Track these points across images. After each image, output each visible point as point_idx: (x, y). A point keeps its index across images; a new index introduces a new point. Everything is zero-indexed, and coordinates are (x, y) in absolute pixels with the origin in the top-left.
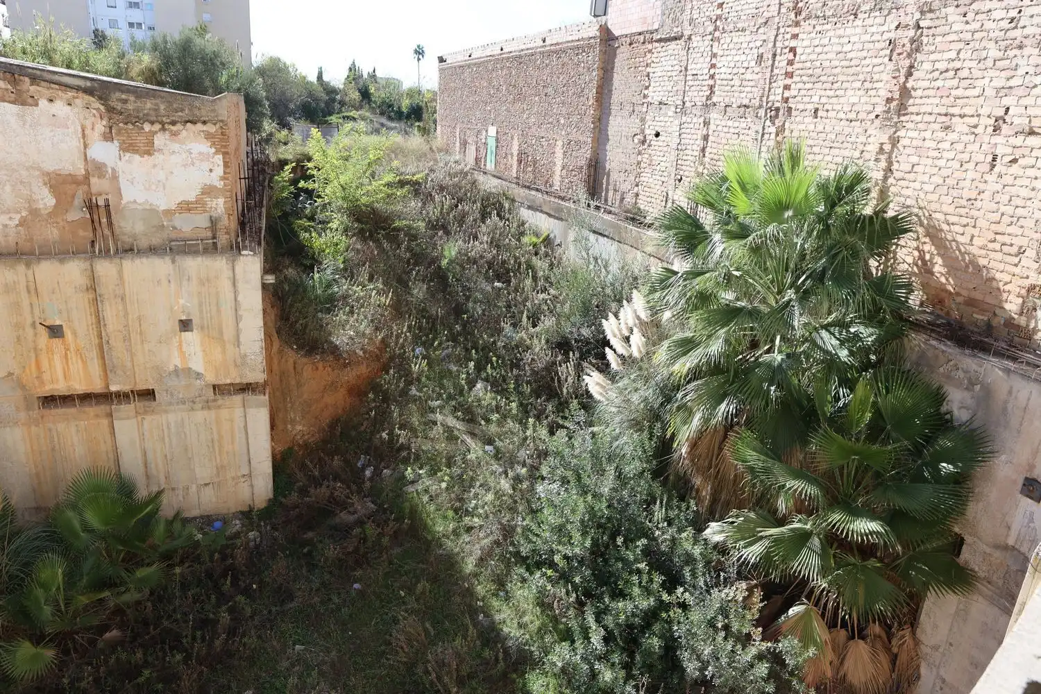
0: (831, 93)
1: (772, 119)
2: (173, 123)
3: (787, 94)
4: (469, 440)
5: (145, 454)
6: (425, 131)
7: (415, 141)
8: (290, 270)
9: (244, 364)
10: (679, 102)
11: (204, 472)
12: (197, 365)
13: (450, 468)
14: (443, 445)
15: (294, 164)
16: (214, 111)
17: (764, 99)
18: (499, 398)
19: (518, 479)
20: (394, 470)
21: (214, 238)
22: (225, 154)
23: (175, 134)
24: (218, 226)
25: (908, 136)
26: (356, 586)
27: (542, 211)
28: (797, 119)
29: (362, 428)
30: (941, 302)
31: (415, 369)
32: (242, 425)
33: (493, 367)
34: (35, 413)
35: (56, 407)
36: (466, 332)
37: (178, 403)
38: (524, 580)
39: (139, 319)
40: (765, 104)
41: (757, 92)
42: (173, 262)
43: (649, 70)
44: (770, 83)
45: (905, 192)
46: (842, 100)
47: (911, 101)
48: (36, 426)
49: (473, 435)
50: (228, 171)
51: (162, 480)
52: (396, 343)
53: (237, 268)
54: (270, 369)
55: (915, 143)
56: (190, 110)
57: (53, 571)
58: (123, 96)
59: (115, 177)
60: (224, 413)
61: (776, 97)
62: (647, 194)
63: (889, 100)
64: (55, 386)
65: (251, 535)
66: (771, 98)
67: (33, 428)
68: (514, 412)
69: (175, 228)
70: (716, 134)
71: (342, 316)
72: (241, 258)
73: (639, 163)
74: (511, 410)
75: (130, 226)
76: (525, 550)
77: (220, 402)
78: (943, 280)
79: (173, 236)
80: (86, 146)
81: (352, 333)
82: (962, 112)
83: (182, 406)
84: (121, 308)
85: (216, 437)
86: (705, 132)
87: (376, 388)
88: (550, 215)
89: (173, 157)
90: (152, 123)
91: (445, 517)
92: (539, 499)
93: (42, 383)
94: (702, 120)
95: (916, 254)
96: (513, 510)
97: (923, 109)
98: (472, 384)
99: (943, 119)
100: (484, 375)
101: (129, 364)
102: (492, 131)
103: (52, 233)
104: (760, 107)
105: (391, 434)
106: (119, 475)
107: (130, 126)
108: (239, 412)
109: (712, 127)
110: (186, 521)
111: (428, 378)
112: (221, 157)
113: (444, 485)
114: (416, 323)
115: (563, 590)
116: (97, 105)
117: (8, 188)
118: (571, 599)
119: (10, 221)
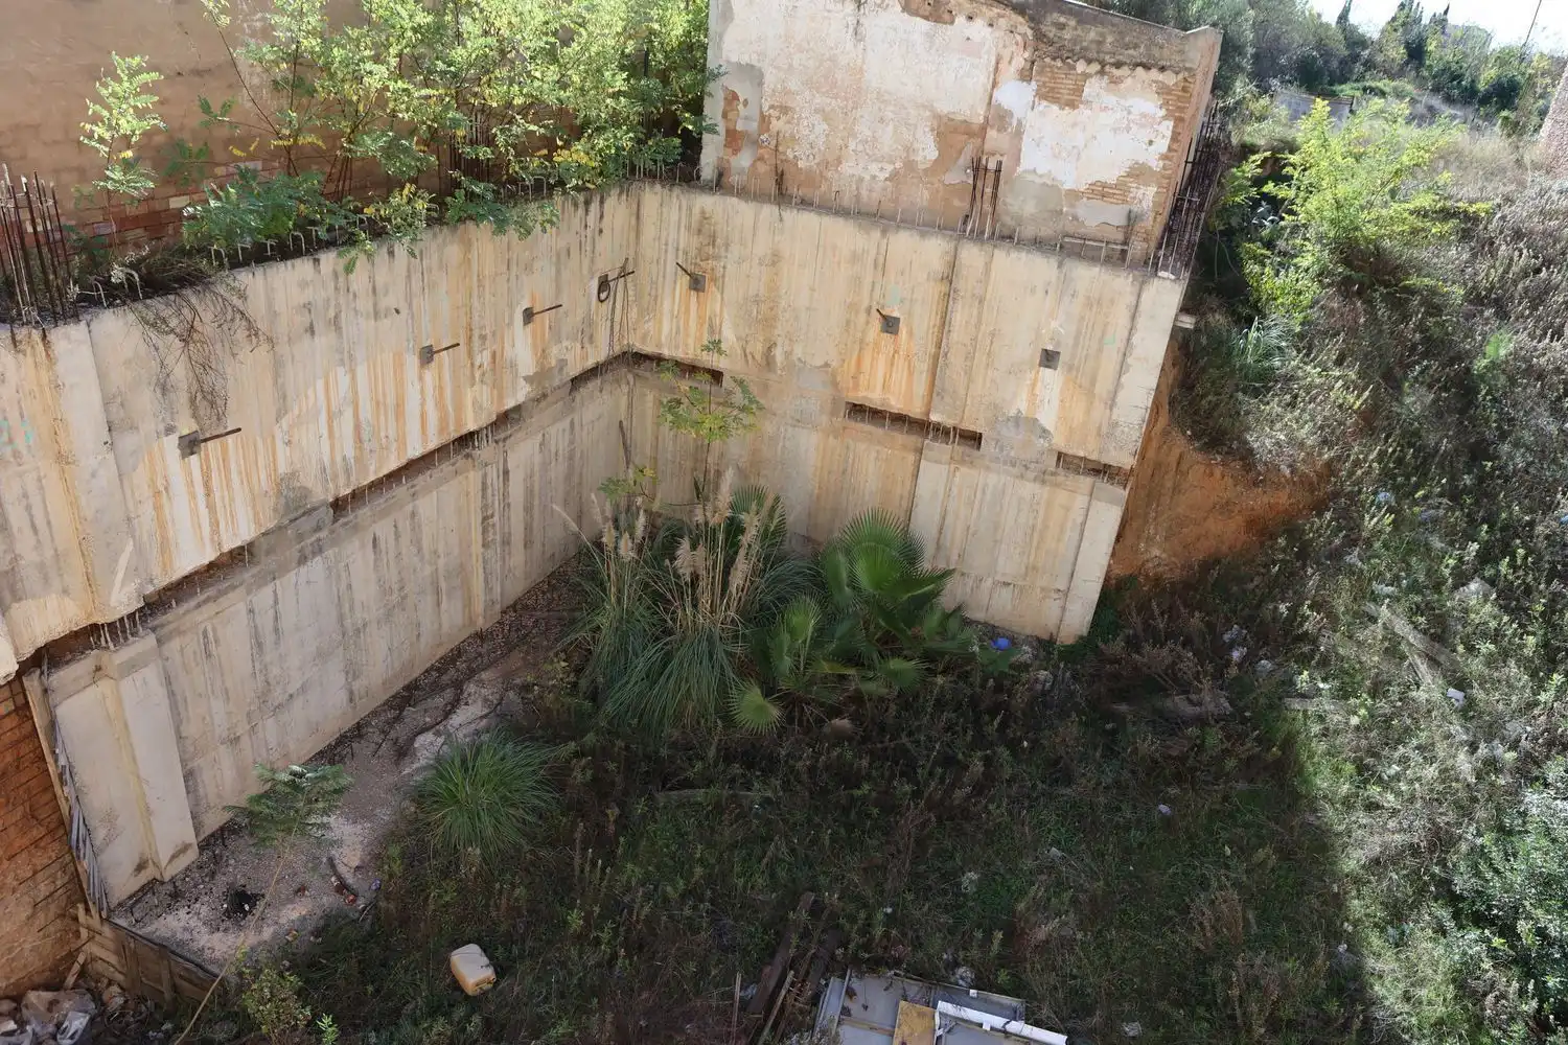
2: (1118, 65)
4: (1423, 668)
5: (944, 518)
6: (1515, 129)
7: (1492, 142)
8: (1217, 317)
9: (1110, 435)
11: (1008, 564)
12: (1048, 418)
13: (1373, 698)
14: (1376, 658)
15: (1268, 154)
16: (1181, 52)
18: (1506, 619)
19: (1492, 764)
20: (1280, 665)
21: (1125, 243)
22: (1179, 121)
23: (1115, 81)
24: (1137, 228)
26: (1164, 808)
29: (1251, 586)
31: (1369, 523)
32: (1080, 520)
33: (1513, 566)
34: (839, 421)
35: (863, 420)
36: (1483, 491)
37: (1005, 463)
38: (1441, 931)
39: (993, 335)
42: (1060, 266)
48: (836, 438)
49: (1433, 662)
50: (1175, 146)
51: (955, 557)
52: (1351, 473)
53: (1144, 296)
54: (1142, 455)
56: (1148, 48)
57: (805, 619)
58: (1062, 20)
59: (1019, 134)
60: (1062, 496)
64: (870, 395)
65: (1043, 674)
67: (831, 438)
68: (1528, 652)
69: (1075, 218)
71: (1275, 407)
72: (1156, 280)
74: (1522, 647)
75: (1019, 205)
76: (1462, 883)
77: (1060, 479)
79: (1071, 229)
80: (995, 84)
81: (1282, 437)
83: (1008, 468)
84: (975, 312)
85: (1039, 526)
87: (1293, 532)
89: (1103, 114)
90: (1089, 61)
91: (1337, 770)
92: (1524, 814)
93: (856, 386)
96: (1465, 811)
98: (1461, 579)
100: (1489, 572)
101: (962, 392)
103: (922, 196)
105: (1294, 610)
106: (906, 531)
107: (1059, 63)
108: (1081, 501)
110: (967, 622)
111: (1386, 546)
112: (1170, 124)
113: (1355, 721)
114: (1394, 451)
115: (1515, 985)
116: (1024, 28)
117: (890, 128)
118: (1525, 1008)
119: (880, 172)
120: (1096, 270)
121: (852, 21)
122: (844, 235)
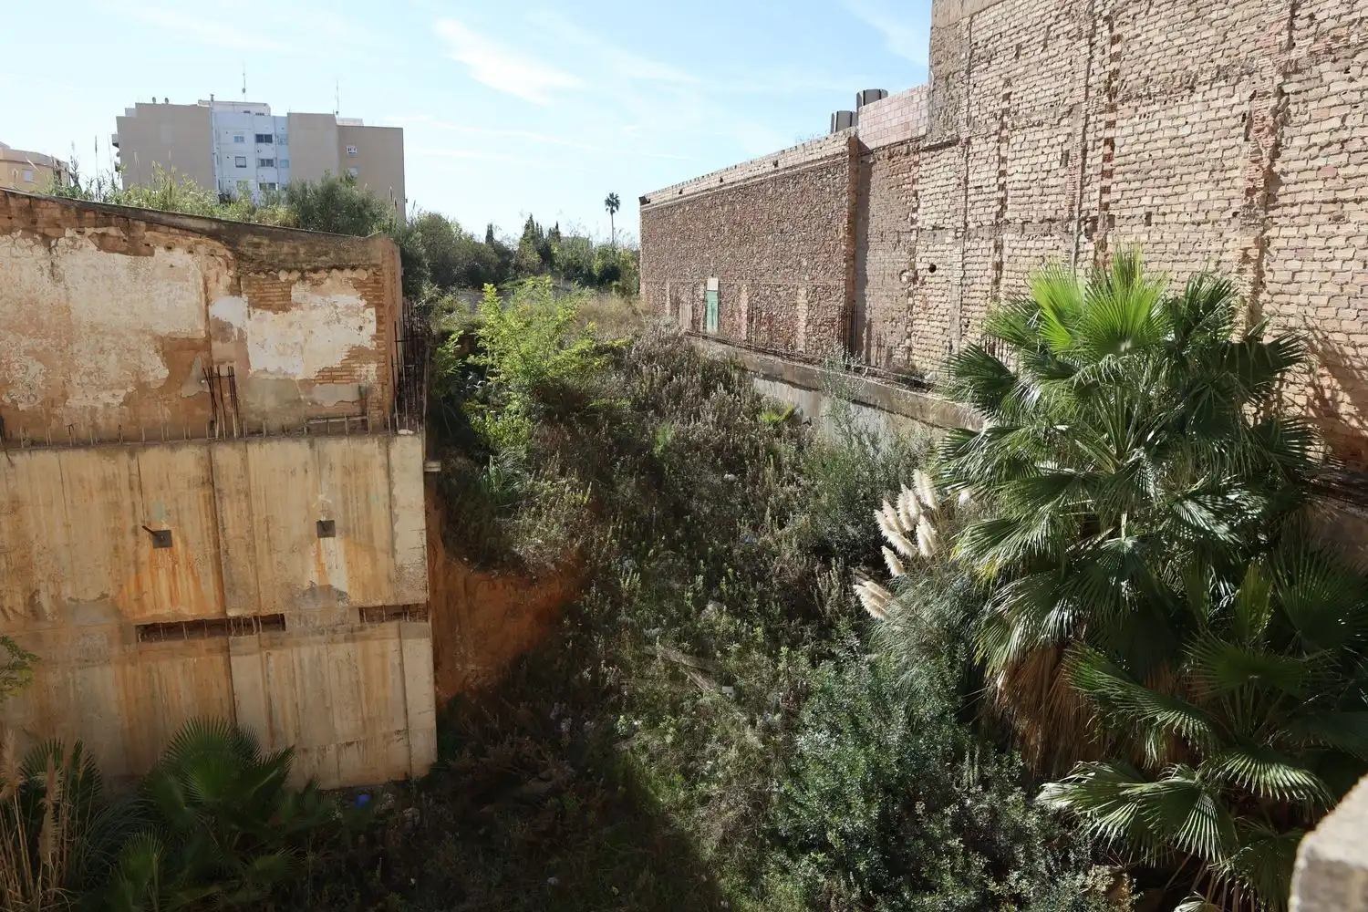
0: (1168, 191)
1: (1089, 234)
2: (315, 270)
3: (1106, 199)
4: (699, 679)
5: (270, 703)
6: (625, 291)
7: (613, 303)
8: (459, 460)
9: (400, 578)
10: (960, 224)
11: (345, 726)
12: (340, 581)
13: (675, 717)
14: (666, 686)
15: (460, 333)
16: (366, 253)
17: (1076, 208)
18: (738, 622)
19: (769, 729)
20: (601, 720)
21: (363, 414)
22: (379, 307)
23: (317, 284)
24: (369, 400)
25: (1282, 235)
26: (552, 880)
27: (782, 381)
28: (1123, 230)
29: (556, 667)
30: (1356, 454)
31: (625, 585)
32: (397, 662)
33: (728, 582)
34: (132, 648)
35: (159, 639)
36: (690, 537)
37: (313, 634)
38: (785, 870)
39: (267, 520)
40: (1076, 215)
41: (1064, 201)
42: (312, 445)
43: (915, 187)
44: (1082, 187)
45: (1286, 309)
46: (1182, 199)
47: (1282, 190)
48: (133, 664)
49: (705, 673)
50: (382, 328)
51: (291, 735)
52: (599, 553)
53: (393, 453)
54: (433, 587)
55: (1293, 243)
56: (337, 254)
57: (147, 857)
58: (256, 240)
59: (242, 340)
60: (374, 646)
61: (1091, 204)
62: (924, 347)
63: (1250, 192)
64: (159, 612)
65: (408, 812)
66: (1085, 206)
67: (129, 668)
68: (760, 640)
69: (314, 403)
70: (1012, 259)
71: (526, 520)
72: (398, 438)
73: (910, 307)
74: (755, 638)
75: (260, 402)
76: (784, 827)
77: (369, 631)
78: (1354, 423)
79: (313, 413)
80: (208, 303)
81: (540, 541)
82: (1358, 195)
83: (318, 637)
84: (244, 505)
85: (362, 681)
86: (997, 259)
87: (574, 613)
88: (793, 384)
89: (314, 312)
90: (290, 271)
91: (671, 784)
92: (801, 756)
93: (142, 607)
94: (992, 244)
95: (1310, 391)
96: (764, 772)
97: (1300, 198)
98: (701, 605)
99: (1331, 207)
100: (716, 593)
101: (252, 580)
102: (713, 283)
103: (162, 413)
104: (1071, 218)
105: (594, 672)
106: (235, 730)
107: (263, 276)
108: (392, 645)
109: (1007, 251)
110: (321, 794)
111: (642, 600)
112: (373, 310)
113: (669, 739)
114: (623, 527)
115: (843, 882)
116: (223, 251)
117: (113, 358)
118: (854, 896)
119: (113, 398)
120: (345, 442)
121: (46, 264)
122: (89, 465)
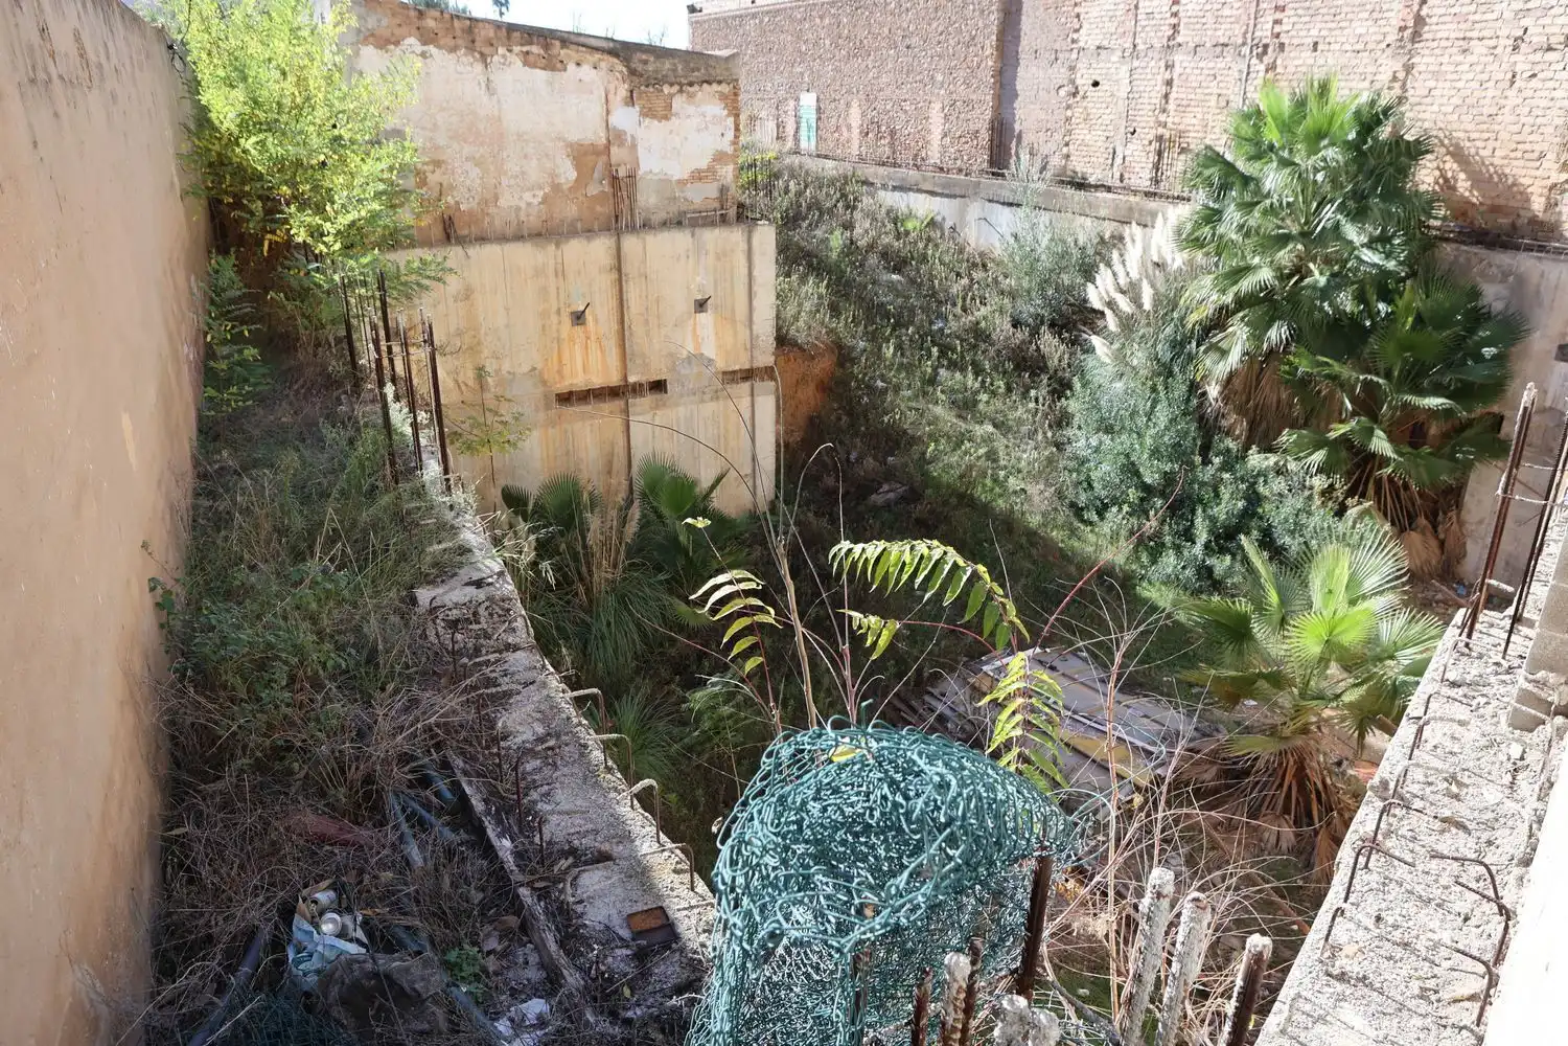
0: (1333, 25)
1: (1260, 57)
2: (691, 84)
3: (1277, 29)
5: (654, 455)
9: (755, 345)
10: (1128, 45)
12: (709, 351)
16: (727, 69)
17: (1249, 35)
21: (723, 209)
22: (737, 116)
23: (691, 96)
24: (726, 197)
25: (1423, 61)
27: (919, 191)
28: (1292, 55)
30: (1464, 214)
32: (749, 415)
34: (552, 414)
35: (572, 405)
37: (688, 395)
39: (657, 299)
40: (1249, 41)
41: (1238, 30)
42: (693, 235)
43: (1079, 9)
44: (1256, 18)
45: (1421, 116)
46: (1346, 32)
47: (1426, 28)
48: (553, 427)
50: (739, 134)
53: (754, 240)
55: (1431, 68)
56: (706, 69)
58: (644, 57)
59: (634, 146)
61: (1264, 32)
62: (1084, 153)
63: (1402, 29)
64: (575, 382)
66: (1257, 34)
67: (550, 430)
69: (686, 199)
70: (1184, 77)
72: (758, 228)
73: (1068, 119)
75: (648, 199)
77: (729, 391)
78: (1467, 194)
79: (684, 208)
80: (608, 112)
82: (1481, 35)
83: (692, 398)
84: (644, 287)
85: (722, 431)
86: (1167, 76)
88: (933, 194)
89: (688, 121)
90: (672, 85)
93: (562, 377)
94: (1162, 63)
95: (1437, 173)
97: (1439, 35)
99: (1461, 43)
101: (646, 350)
102: (808, 100)
103: (571, 210)
104: (1244, 44)
107: (651, 89)
108: (746, 401)
109: (1178, 70)
112: (732, 119)
116: (620, 67)
117: (534, 163)
119: (532, 198)
120: (717, 232)
121: (483, 79)
122: (524, 255)
